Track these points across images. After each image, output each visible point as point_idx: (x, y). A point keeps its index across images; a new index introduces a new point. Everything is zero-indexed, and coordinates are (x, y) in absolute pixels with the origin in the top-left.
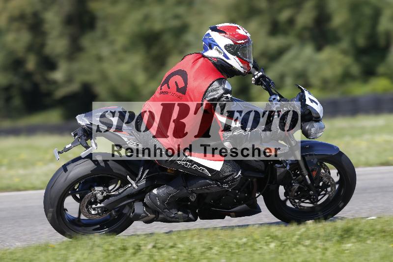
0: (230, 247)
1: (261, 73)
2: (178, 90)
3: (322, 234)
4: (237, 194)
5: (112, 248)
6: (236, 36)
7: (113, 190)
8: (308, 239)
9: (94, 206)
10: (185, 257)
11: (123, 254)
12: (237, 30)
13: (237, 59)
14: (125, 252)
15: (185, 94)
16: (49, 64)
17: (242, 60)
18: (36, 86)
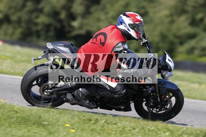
0: (145, 130)
1: (146, 41)
2: (101, 43)
3: (194, 133)
4: (121, 100)
5: (84, 118)
6: (135, 20)
8: (186, 134)
10: (120, 130)
11: (89, 123)
12: (136, 17)
13: (134, 32)
14: (90, 122)
15: (103, 46)
16: (72, 17)
17: (137, 32)
18: (63, 27)
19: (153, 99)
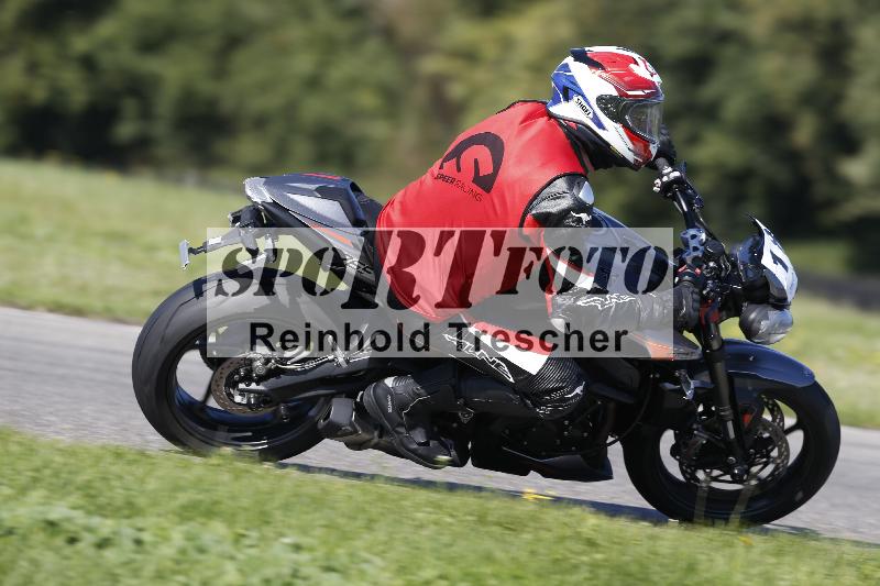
1: (677, 174)
2: (477, 179)
4: (566, 428)
6: (626, 79)
7: (293, 360)
9: (242, 386)
12: (632, 66)
13: (621, 130)
15: (488, 191)
17: (632, 134)
19: (707, 428)
